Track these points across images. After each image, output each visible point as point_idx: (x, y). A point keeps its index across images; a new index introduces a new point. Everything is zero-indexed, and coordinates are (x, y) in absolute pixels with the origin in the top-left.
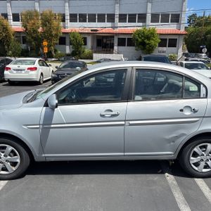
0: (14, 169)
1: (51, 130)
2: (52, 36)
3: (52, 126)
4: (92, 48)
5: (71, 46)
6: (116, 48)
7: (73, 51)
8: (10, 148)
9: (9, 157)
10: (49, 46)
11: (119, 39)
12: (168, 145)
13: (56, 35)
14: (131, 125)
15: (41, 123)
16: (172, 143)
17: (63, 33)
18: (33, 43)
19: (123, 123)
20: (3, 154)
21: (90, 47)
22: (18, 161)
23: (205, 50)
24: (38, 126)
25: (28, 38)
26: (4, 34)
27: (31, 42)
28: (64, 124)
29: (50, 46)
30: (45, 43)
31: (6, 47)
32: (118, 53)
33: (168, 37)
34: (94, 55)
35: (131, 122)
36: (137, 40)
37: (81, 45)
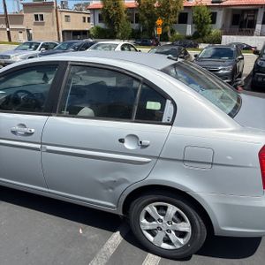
2: (169, 11)
5: (194, 25)
6: (259, 27)
7: (195, 33)
10: (164, 26)
12: (105, 191)
13: (175, 10)
14: (48, 151)
16: (111, 190)
17: (185, 7)
18: (146, 22)
19: (39, 146)
25: (141, 15)
26: (115, 12)
27: (143, 21)
29: (166, 25)
30: (159, 22)
31: (116, 27)
32: (261, 36)
34: (224, 38)
35: (49, 147)
37: (207, 23)
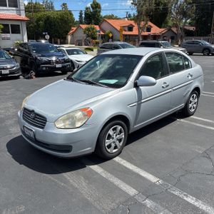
0: (121, 144)
1: (142, 104)
3: (142, 101)
8: (119, 128)
9: (118, 136)
15: (137, 100)
19: (171, 90)
20: (115, 135)
22: (123, 136)
23: (48, 37)
24: (135, 104)
33: (10, 23)
35: (174, 88)
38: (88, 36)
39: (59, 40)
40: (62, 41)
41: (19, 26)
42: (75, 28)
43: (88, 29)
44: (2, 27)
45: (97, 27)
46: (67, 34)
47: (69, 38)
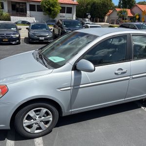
0: (47, 126)
1: (80, 89)
3: (81, 86)
4: (9, 12)
6: (28, 12)
8: (44, 110)
9: (43, 118)
11: (30, 5)
14: (133, 78)
15: (72, 85)
19: (129, 77)
20: (38, 116)
21: (7, 11)
22: (51, 119)
23: (89, 16)
24: (70, 88)
28: (90, 83)
32: (30, 17)
33: (66, 6)
34: (12, 17)
35: (133, 76)
36: (45, 7)
38: (120, 17)
39: (98, 19)
40: (101, 20)
41: (71, 8)
42: (112, 11)
43: (121, 12)
44: (61, 8)
45: (129, 11)
46: (105, 15)
47: (106, 18)
